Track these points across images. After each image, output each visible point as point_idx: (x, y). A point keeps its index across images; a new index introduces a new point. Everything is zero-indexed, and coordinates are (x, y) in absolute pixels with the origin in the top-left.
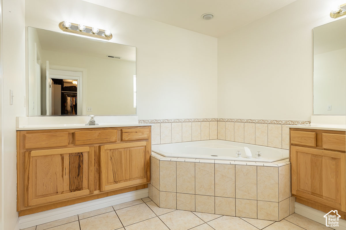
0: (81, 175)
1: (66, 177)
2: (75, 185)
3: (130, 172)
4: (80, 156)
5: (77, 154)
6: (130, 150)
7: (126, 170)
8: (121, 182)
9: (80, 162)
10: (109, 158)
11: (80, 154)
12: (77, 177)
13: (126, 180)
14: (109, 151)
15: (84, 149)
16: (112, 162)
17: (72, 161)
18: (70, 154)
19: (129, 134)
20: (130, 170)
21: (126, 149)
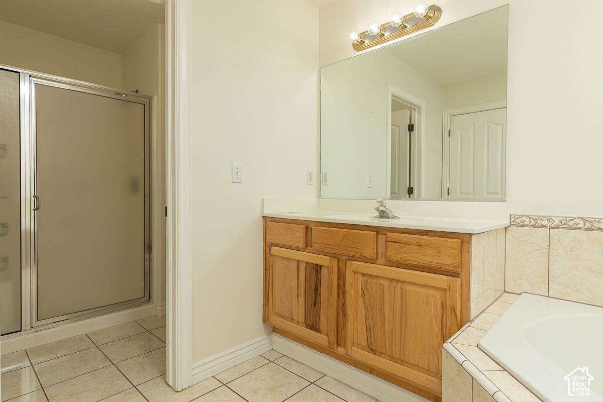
0: (317, 304)
1: (302, 299)
2: (311, 319)
3: (402, 342)
4: (317, 270)
5: (314, 266)
6: (402, 289)
7: (392, 334)
8: (382, 355)
9: (317, 281)
10: (360, 292)
11: (319, 267)
12: (313, 306)
13: (392, 358)
14: (360, 277)
15: (324, 260)
16: (364, 303)
17: (308, 276)
18: (307, 263)
19: (402, 248)
20: (403, 339)
21: (394, 284)
